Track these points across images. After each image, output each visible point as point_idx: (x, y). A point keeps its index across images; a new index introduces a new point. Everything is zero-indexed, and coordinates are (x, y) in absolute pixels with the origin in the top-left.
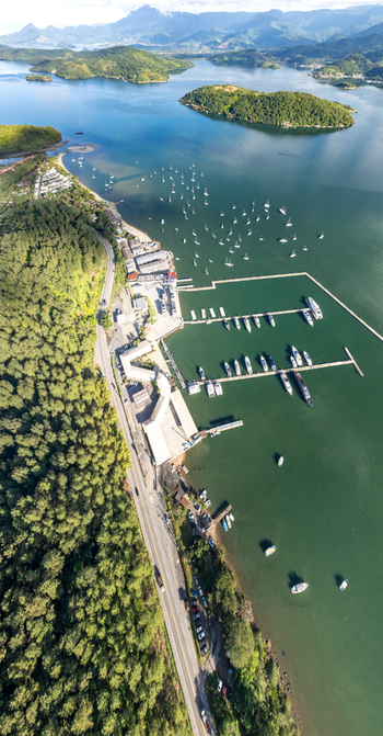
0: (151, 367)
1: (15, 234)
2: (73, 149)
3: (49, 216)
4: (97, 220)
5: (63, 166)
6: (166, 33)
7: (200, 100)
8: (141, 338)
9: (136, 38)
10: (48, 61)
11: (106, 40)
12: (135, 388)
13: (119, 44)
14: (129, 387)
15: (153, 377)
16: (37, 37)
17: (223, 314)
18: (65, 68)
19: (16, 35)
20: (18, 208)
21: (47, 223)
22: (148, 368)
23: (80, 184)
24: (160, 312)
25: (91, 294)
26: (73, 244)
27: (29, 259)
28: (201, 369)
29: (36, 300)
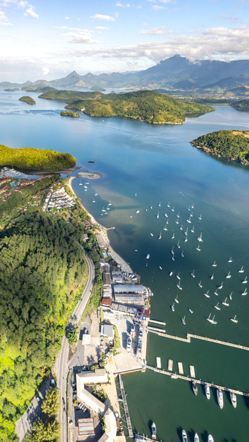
0: (102, 398)
1: (21, 236)
2: (83, 174)
3: (50, 228)
4: (88, 240)
5: (71, 188)
6: (191, 80)
7: (214, 144)
8: (100, 364)
9: (161, 83)
10: (80, 101)
11: (133, 85)
12: (83, 413)
13: (143, 88)
14: (77, 409)
15: (102, 410)
16: (77, 82)
17: (193, 374)
18: (93, 107)
19: (62, 80)
20: (29, 216)
21: (47, 234)
22: (99, 398)
23: (82, 206)
24: (125, 346)
25: (66, 305)
26: (62, 256)
27: (25, 259)
28: (154, 425)
29: (21, 296)
